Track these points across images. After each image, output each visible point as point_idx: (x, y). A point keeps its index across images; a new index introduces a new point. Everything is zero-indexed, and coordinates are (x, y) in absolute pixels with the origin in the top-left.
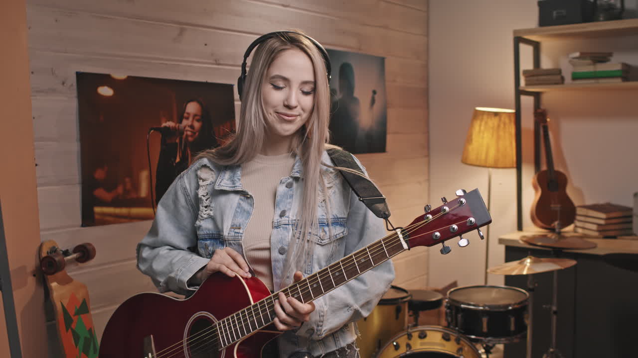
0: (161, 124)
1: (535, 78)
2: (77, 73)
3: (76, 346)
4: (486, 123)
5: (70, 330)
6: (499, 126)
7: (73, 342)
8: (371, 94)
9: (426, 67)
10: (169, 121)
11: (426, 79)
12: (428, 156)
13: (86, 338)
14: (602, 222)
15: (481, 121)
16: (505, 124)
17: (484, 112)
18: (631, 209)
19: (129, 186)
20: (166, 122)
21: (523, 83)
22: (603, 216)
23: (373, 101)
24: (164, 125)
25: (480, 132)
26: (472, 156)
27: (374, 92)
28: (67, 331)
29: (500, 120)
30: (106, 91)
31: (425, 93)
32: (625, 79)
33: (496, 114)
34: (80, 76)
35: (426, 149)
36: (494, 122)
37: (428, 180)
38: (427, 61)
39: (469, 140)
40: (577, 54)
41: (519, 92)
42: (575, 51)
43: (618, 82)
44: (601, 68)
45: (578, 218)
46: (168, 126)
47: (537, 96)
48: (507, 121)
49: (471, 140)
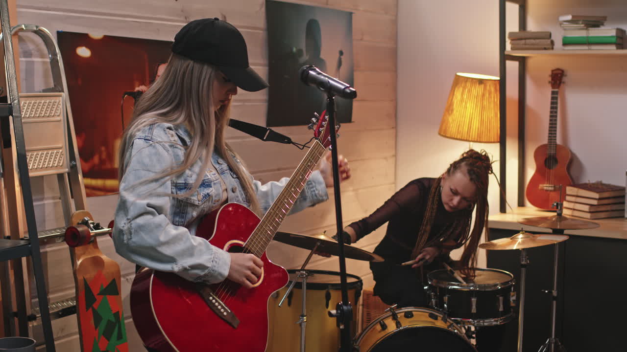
0: (134, 89)
1: (523, 41)
2: (58, 33)
3: (96, 327)
4: (469, 91)
5: (90, 310)
6: (483, 95)
7: (92, 322)
8: (338, 55)
9: (395, 22)
10: (142, 85)
11: (395, 37)
12: (395, 127)
13: (109, 321)
14: (595, 202)
15: (464, 88)
16: (490, 93)
17: (467, 78)
18: (623, 189)
19: (104, 156)
20: (139, 86)
21: (508, 47)
22: (597, 196)
23: (340, 63)
24: (137, 89)
25: (462, 100)
26: (453, 129)
27: (341, 53)
28: (87, 309)
29: (485, 88)
30: (84, 52)
31: (394, 53)
32: (620, 46)
33: (481, 82)
34: (61, 35)
35: (394, 119)
36: (478, 90)
37: (395, 156)
38: (396, 15)
39: (449, 109)
40: (569, 17)
41: (504, 57)
42: (567, 14)
43: (612, 50)
44: (594, 33)
45: (568, 198)
46: (141, 90)
47: (522, 61)
48: (493, 89)
49: (452, 110)
